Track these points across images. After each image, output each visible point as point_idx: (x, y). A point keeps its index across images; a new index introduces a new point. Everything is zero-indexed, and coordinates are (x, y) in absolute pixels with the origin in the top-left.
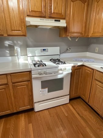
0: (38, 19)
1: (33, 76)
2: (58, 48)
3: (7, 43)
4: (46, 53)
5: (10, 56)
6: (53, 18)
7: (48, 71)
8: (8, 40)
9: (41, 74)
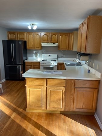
0: (46, 43)
1: (40, 64)
2: (57, 55)
3: (34, 52)
4: (50, 57)
5: (36, 57)
6: (52, 43)
7: (46, 63)
8: (35, 50)
9: (43, 64)
